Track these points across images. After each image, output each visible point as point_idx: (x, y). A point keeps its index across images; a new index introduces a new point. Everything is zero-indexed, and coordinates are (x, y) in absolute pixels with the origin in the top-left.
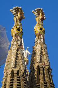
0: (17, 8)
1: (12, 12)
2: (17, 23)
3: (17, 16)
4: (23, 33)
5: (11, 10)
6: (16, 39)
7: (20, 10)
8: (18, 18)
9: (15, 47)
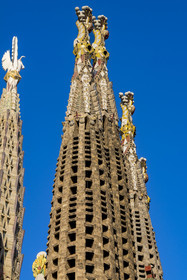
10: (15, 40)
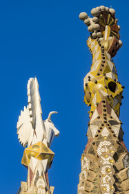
0: (102, 13)
1: (86, 21)
2: (105, 64)
3: (102, 36)
4: (122, 97)
5: (83, 14)
6: (108, 119)
7: (110, 19)
8: (106, 45)
9: (108, 147)
10: (33, 84)
